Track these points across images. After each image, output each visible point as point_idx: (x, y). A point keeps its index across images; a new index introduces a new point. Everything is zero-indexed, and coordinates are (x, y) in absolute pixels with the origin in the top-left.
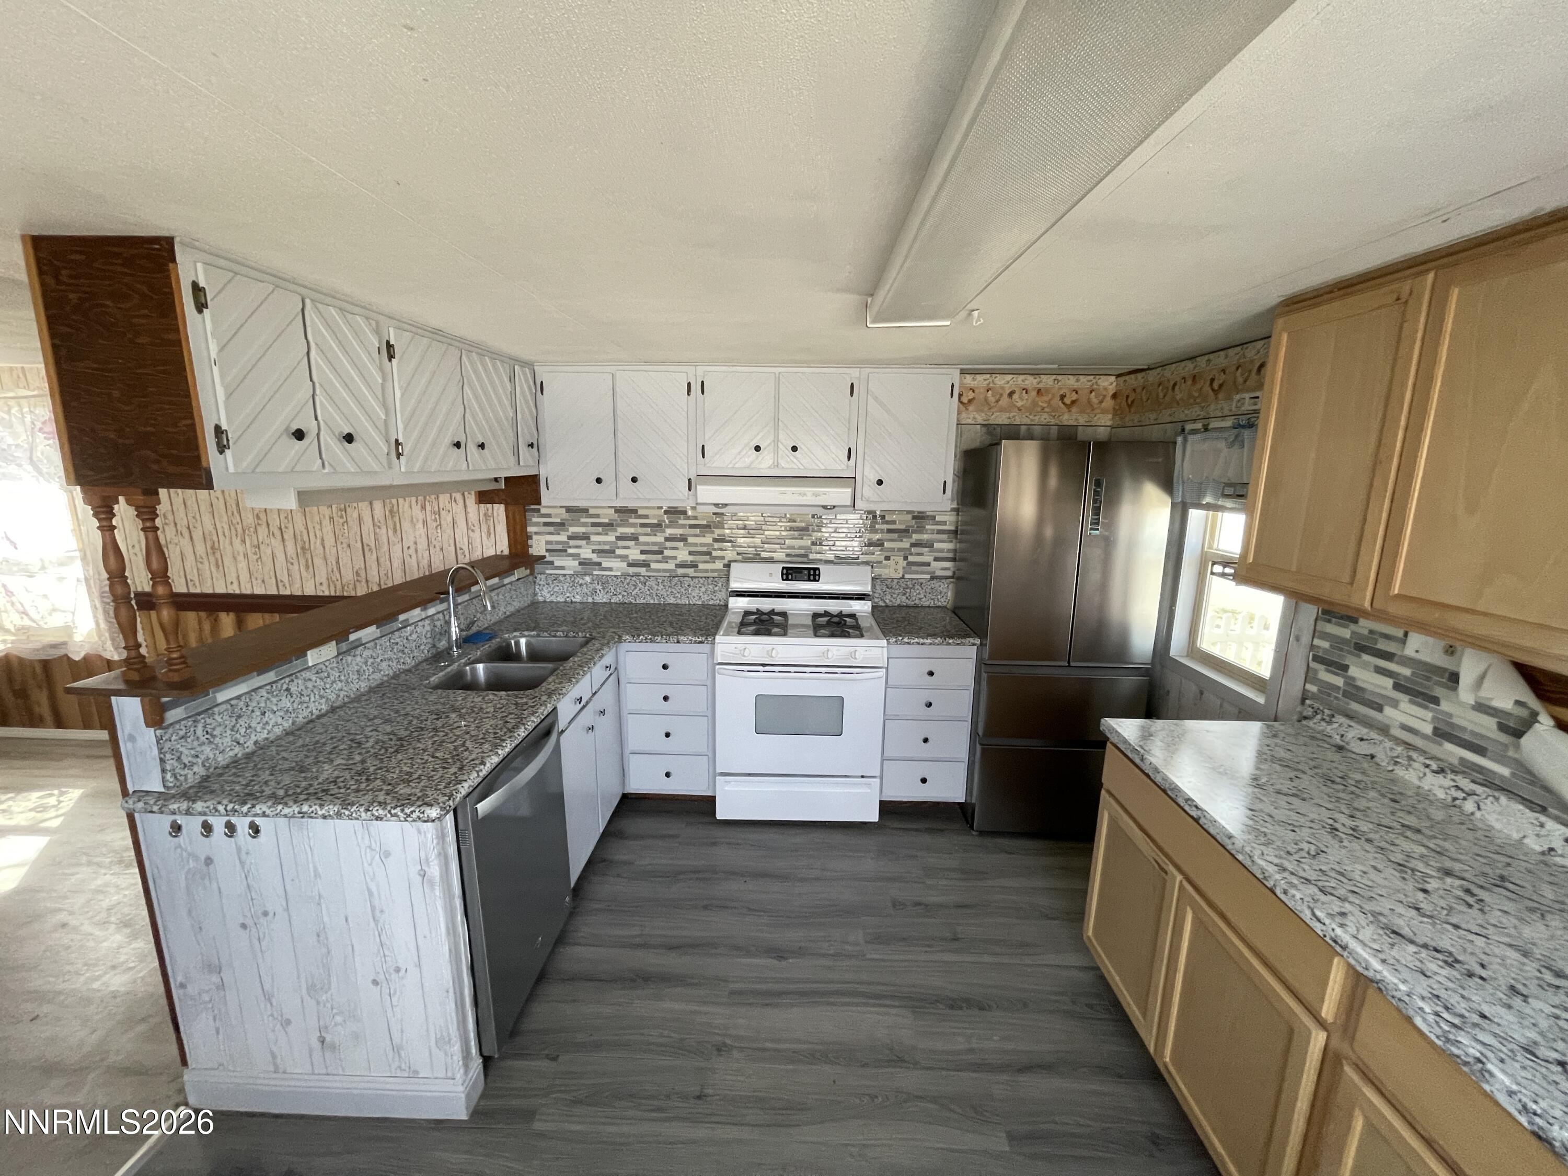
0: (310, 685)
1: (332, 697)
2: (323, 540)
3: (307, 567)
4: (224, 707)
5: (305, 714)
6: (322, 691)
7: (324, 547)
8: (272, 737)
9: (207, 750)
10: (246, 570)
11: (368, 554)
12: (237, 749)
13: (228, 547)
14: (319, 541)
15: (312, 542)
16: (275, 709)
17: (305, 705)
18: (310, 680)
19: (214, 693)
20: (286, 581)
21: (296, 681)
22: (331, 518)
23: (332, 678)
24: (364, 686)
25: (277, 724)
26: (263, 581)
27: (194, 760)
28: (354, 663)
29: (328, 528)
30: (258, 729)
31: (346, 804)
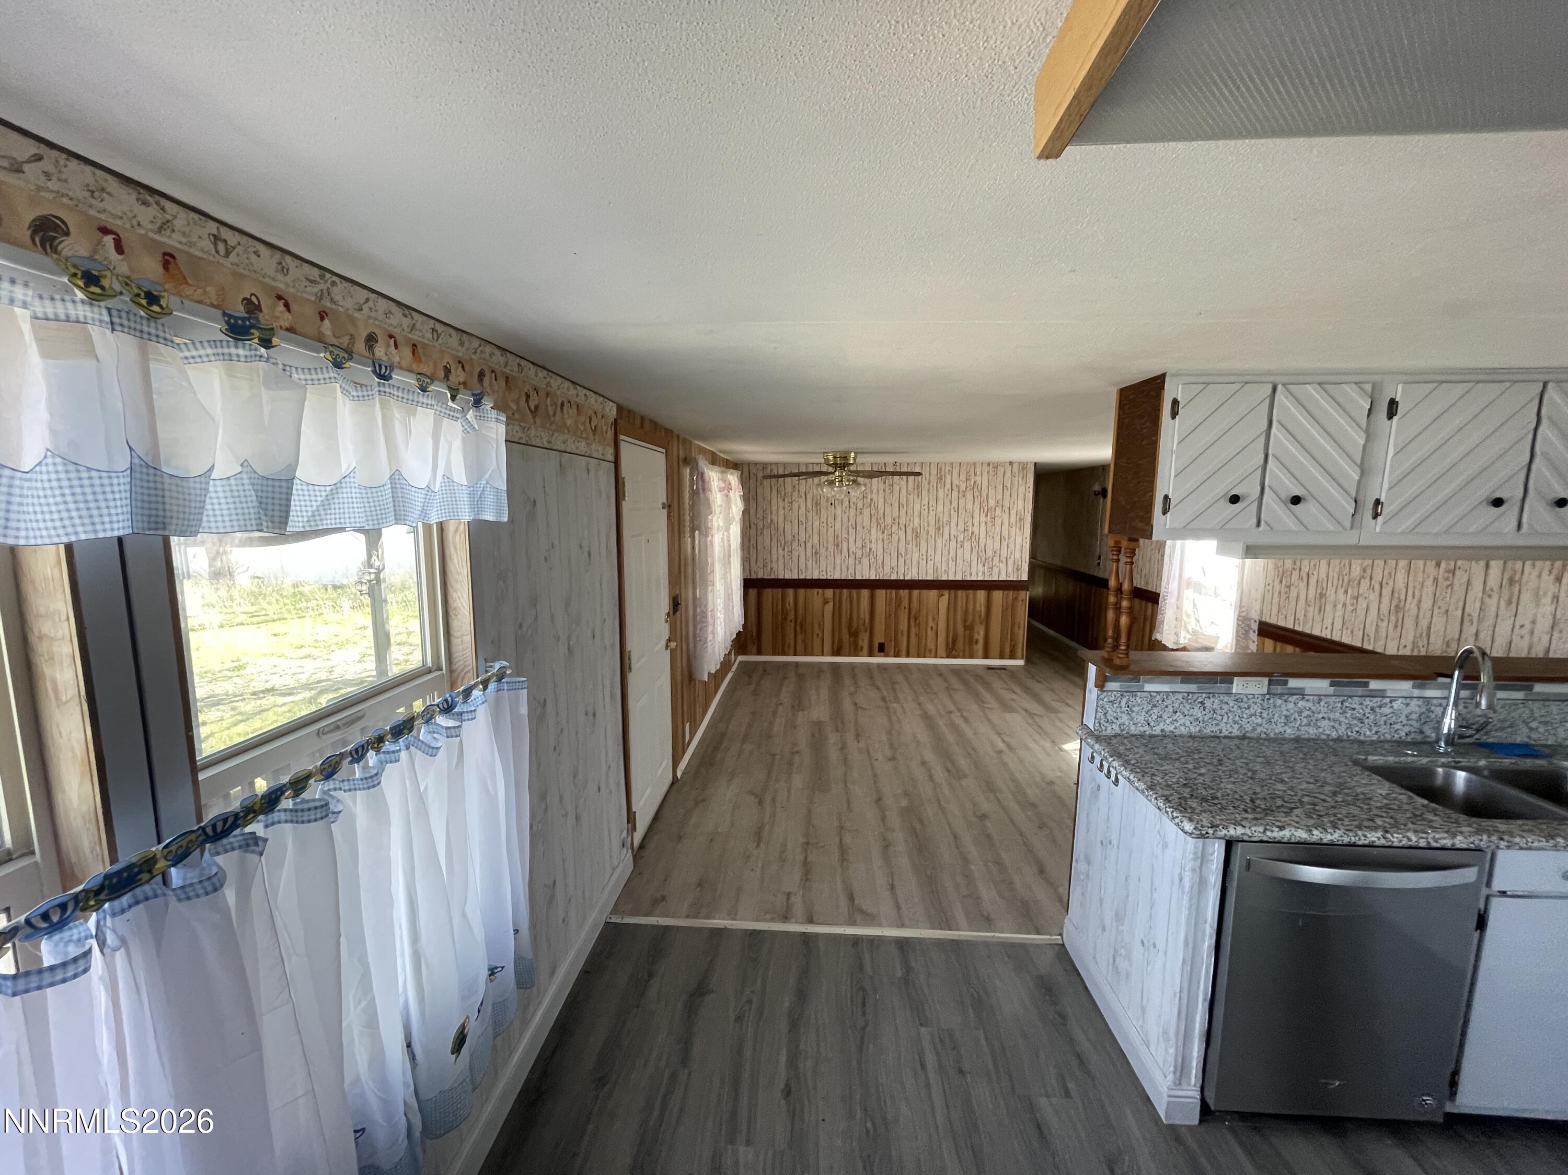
0: (1226, 707)
1: (1249, 728)
2: (1420, 601)
3: (1396, 626)
4: (1145, 694)
5: (1214, 729)
6: (1237, 718)
7: (1419, 609)
8: (1177, 732)
9: (1125, 718)
10: (1341, 619)
11: (1466, 623)
12: (1147, 728)
13: (1333, 596)
14: (1415, 601)
15: (1408, 601)
16: (1186, 713)
17: (1216, 722)
18: (1227, 703)
19: (1145, 682)
20: (1372, 635)
21: (1212, 699)
22: (1436, 580)
23: (1252, 711)
24: (1290, 732)
25: (1184, 725)
26: (1352, 632)
27: (1115, 721)
28: (1284, 707)
29: (1429, 589)
30: (1168, 722)
31: (1151, 787)
